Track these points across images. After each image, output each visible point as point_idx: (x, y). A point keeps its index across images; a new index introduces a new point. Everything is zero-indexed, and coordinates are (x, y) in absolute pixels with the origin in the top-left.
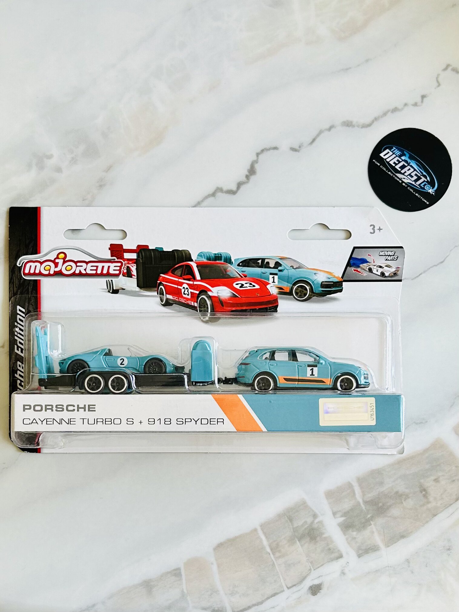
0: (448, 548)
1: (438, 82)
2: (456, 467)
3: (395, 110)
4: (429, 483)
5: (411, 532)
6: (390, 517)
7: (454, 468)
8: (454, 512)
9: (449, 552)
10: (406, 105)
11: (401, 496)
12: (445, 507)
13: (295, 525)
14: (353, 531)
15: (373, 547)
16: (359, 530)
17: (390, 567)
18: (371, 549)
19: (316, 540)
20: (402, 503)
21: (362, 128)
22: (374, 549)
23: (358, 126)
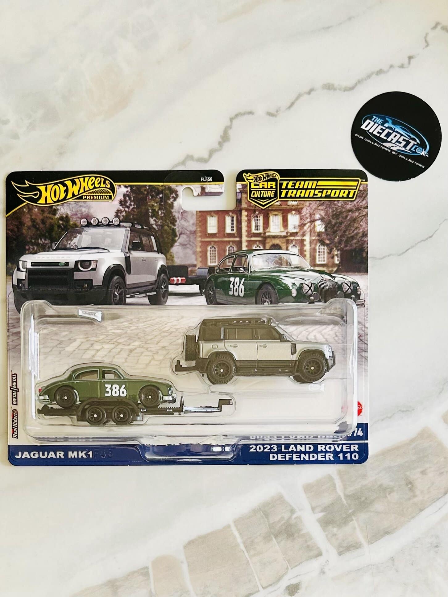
0: (436, 545)
1: (426, 41)
2: (445, 458)
3: (380, 72)
4: (415, 475)
5: (396, 528)
6: (373, 511)
7: (442, 459)
8: (442, 507)
9: (436, 549)
10: (391, 66)
11: (385, 489)
12: (432, 501)
13: (271, 522)
14: (333, 527)
15: (355, 545)
16: (339, 526)
17: (374, 565)
18: (353, 547)
19: (293, 536)
20: (387, 497)
21: (344, 91)
22: (356, 546)
23: (340, 89)
